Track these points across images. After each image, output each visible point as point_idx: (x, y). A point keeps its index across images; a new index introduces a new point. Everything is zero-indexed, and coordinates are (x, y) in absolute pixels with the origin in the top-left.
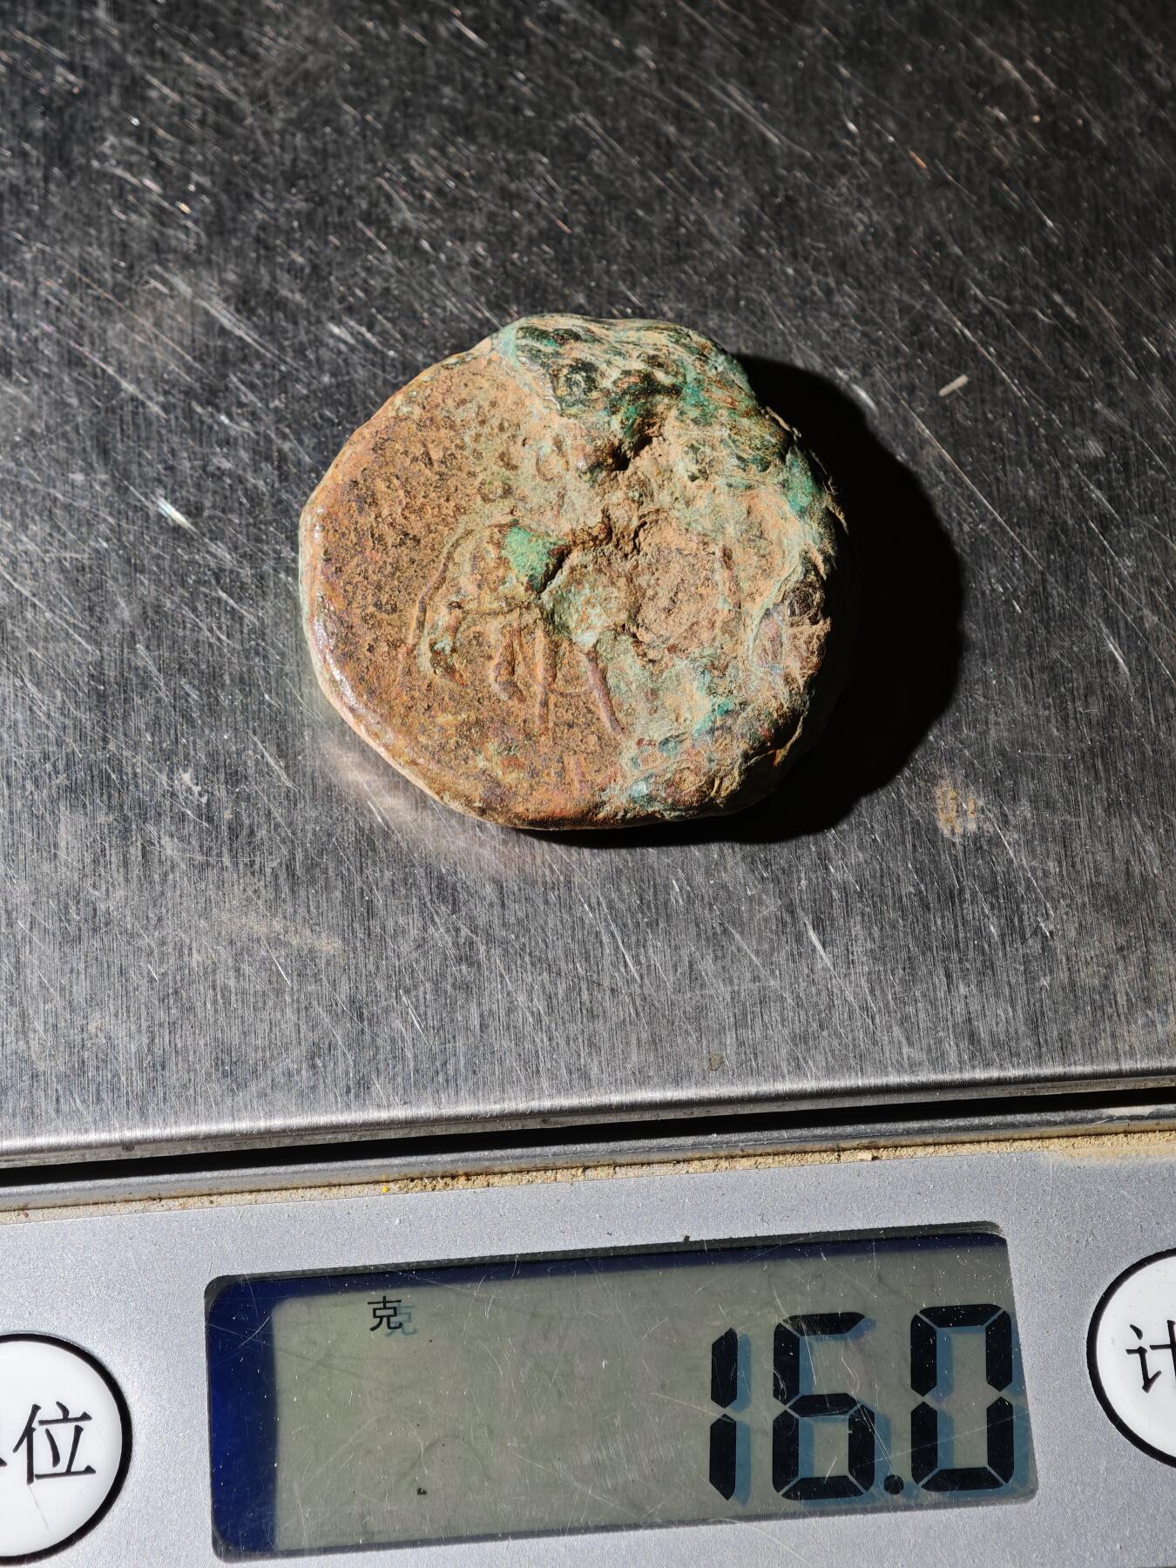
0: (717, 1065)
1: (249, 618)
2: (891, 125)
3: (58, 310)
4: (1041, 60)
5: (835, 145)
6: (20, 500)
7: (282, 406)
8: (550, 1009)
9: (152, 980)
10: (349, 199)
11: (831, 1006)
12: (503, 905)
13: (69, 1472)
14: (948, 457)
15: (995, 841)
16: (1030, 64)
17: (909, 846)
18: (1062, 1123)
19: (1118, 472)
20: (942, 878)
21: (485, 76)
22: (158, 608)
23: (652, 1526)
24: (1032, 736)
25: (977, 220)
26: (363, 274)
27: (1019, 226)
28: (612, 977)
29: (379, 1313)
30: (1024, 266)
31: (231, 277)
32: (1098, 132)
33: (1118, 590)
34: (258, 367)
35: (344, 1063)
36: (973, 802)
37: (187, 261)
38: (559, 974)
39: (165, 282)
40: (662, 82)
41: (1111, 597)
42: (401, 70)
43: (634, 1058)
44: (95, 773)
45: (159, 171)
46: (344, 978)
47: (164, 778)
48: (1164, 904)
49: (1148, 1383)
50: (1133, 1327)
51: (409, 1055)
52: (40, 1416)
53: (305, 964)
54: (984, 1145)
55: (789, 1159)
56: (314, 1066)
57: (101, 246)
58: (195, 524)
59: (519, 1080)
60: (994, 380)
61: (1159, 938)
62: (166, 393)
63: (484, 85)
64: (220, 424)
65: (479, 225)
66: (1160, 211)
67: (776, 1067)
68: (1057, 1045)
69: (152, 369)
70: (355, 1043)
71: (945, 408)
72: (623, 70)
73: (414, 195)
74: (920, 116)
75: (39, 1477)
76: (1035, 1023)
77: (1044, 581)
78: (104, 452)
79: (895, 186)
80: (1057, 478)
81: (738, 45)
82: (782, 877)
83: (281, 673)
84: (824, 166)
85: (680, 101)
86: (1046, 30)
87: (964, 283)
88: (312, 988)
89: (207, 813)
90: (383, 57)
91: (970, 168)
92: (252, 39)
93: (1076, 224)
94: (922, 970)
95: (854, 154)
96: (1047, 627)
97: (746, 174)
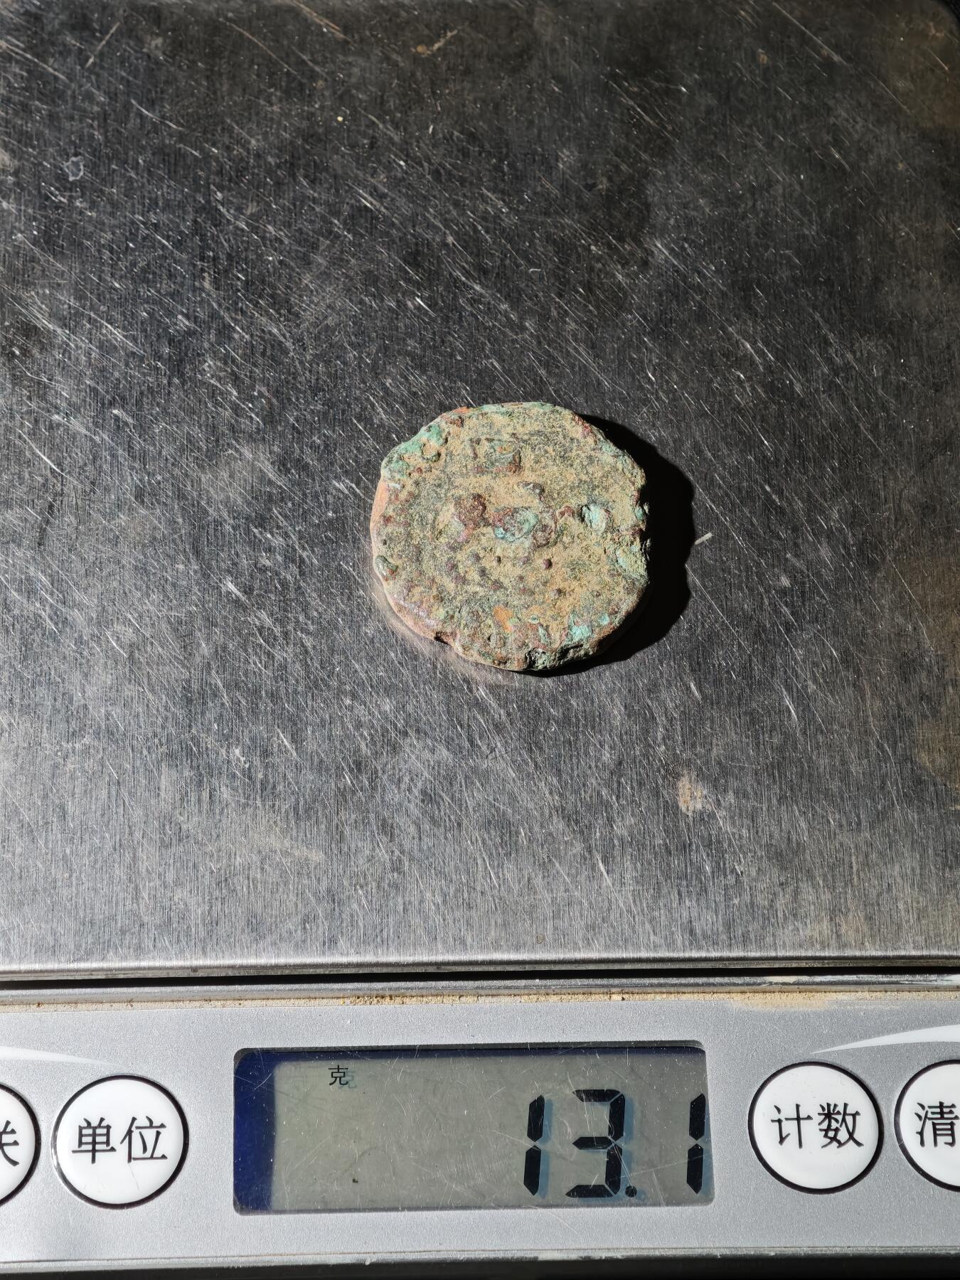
0: (540, 940)
1: (277, 657)
2: (675, 377)
3: (173, 464)
4: (767, 344)
5: (641, 388)
6: (146, 579)
7: (303, 530)
8: (445, 902)
9: (212, 872)
10: (349, 405)
11: (610, 909)
12: (420, 839)
13: (152, 1157)
14: (698, 582)
15: (712, 816)
16: (760, 345)
17: (661, 817)
18: (742, 985)
19: (798, 597)
20: (679, 836)
21: (434, 333)
22: (225, 648)
23: (488, 1207)
24: (738, 754)
25: (723, 439)
27: (749, 443)
28: (483, 885)
29: (335, 1075)
30: (750, 468)
31: (276, 449)
32: (798, 388)
33: (793, 668)
34: (290, 505)
35: (322, 928)
36: (701, 790)
37: (251, 438)
38: (451, 881)
39: (237, 450)
40: (539, 343)
41: (789, 673)
42: (384, 328)
43: (493, 933)
44: (184, 746)
45: (236, 380)
46: (325, 878)
47: (223, 751)
48: (808, 858)
49: (782, 1140)
50: (776, 1107)
51: (361, 925)
52: (136, 1124)
53: (302, 868)
54: (696, 995)
55: (581, 997)
56: (305, 928)
57: (200, 427)
58: (249, 599)
59: (425, 944)
60: (728, 536)
61: (805, 879)
62: (234, 518)
63: (433, 339)
64: (266, 539)
66: (832, 439)
67: (576, 944)
68: (741, 939)
69: (226, 502)
70: (330, 916)
71: (697, 551)
72: (517, 334)
73: (387, 405)
74: (693, 371)
75: (135, 1159)
76: (729, 926)
77: (750, 661)
78: (197, 552)
79: (676, 415)
80: (762, 599)
82: (585, 830)
83: (295, 692)
84: (633, 400)
85: (550, 355)
86: (771, 325)
87: (713, 476)
88: (306, 882)
89: (248, 774)
90: (373, 319)
91: (721, 407)
92: (296, 304)
93: (782, 444)
94: (664, 891)
95: (652, 394)
96: (751, 689)
97: (587, 402)
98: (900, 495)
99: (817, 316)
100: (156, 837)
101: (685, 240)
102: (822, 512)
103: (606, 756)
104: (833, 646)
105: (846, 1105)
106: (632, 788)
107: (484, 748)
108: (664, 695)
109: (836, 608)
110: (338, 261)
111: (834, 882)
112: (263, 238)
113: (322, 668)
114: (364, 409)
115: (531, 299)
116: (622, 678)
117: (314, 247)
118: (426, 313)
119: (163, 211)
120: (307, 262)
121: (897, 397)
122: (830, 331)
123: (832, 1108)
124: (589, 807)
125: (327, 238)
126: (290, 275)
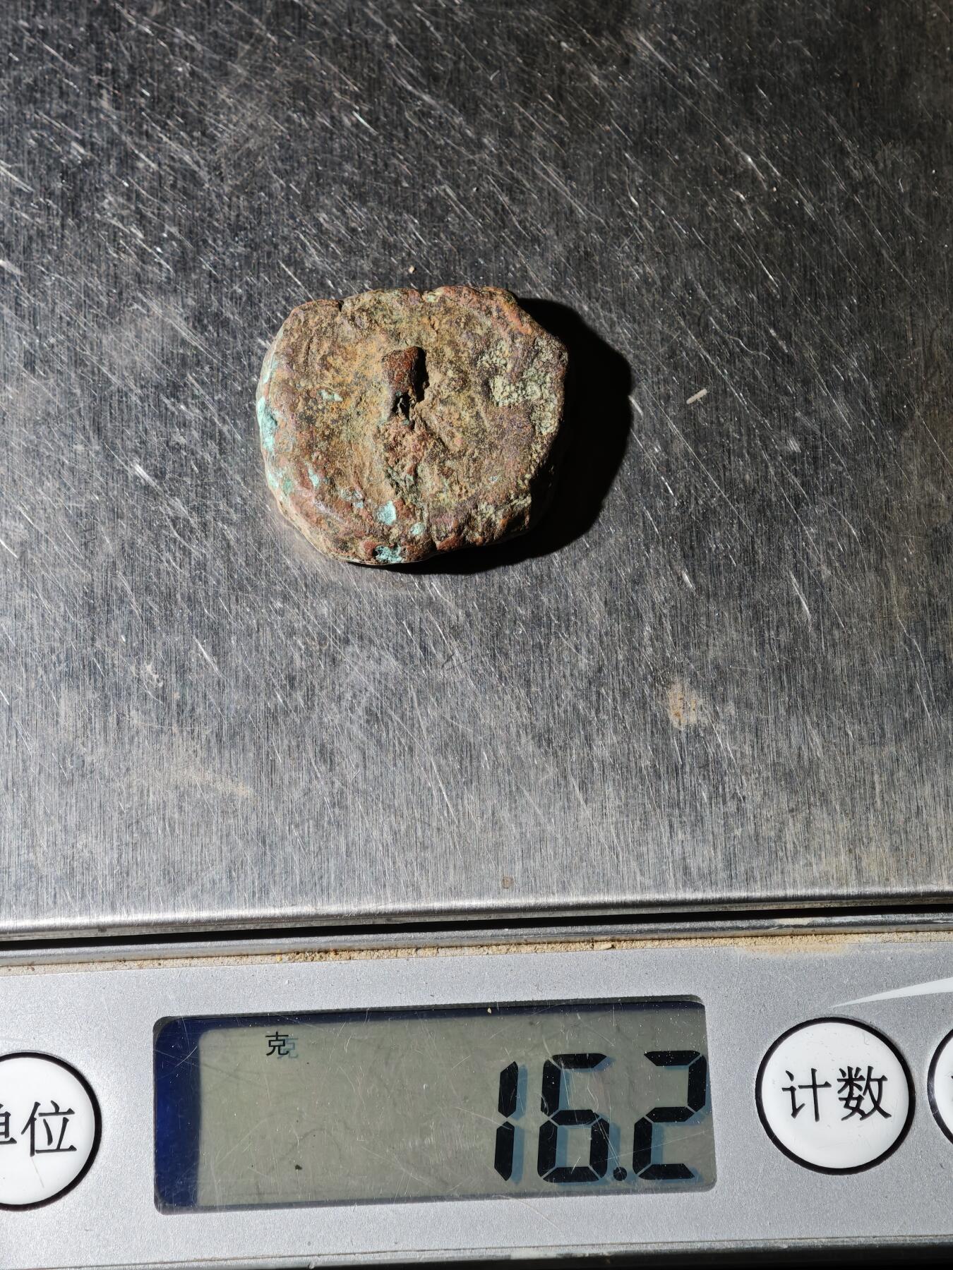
0: (508, 884)
1: (195, 553)
2: (662, 200)
3: (68, 324)
4: (771, 155)
5: (622, 215)
6: (38, 463)
7: (223, 399)
8: (395, 841)
9: (121, 813)
10: (276, 246)
11: (589, 846)
12: (365, 767)
13: (58, 1149)
14: (690, 449)
15: (709, 731)
16: (763, 158)
17: (649, 732)
18: (748, 928)
19: (809, 464)
20: (671, 756)
21: (375, 156)
22: (132, 545)
23: (452, 1198)
24: (739, 656)
25: (720, 273)
26: (284, 303)
27: (751, 279)
28: (439, 820)
29: (273, 1043)
30: (752, 308)
31: (190, 302)
32: (809, 209)
33: (804, 550)
34: (207, 369)
35: (251, 875)
36: (696, 700)
37: (160, 289)
38: (402, 817)
39: (144, 305)
40: (501, 164)
41: (799, 555)
42: (316, 151)
43: (451, 878)
44: (86, 663)
46: (254, 816)
47: (133, 669)
48: (823, 778)
49: (795, 1111)
50: (787, 1072)
51: (297, 871)
52: (39, 1110)
53: (227, 805)
54: (693, 941)
55: (558, 947)
56: (230, 877)
57: (100, 277)
58: (160, 484)
59: (371, 892)
60: (726, 393)
61: (818, 804)
62: (142, 387)
63: (374, 163)
64: (180, 411)
65: (366, 268)
66: (850, 270)
67: (548, 887)
68: (744, 877)
69: (132, 368)
70: (260, 860)
71: (690, 413)
72: (473, 153)
73: (321, 244)
74: (683, 193)
75: (39, 1152)
76: (729, 861)
77: (753, 542)
78: (98, 430)
79: (663, 247)
80: (767, 467)
81: (555, 137)
82: (560, 753)
83: (216, 594)
84: (613, 230)
85: (513, 178)
86: (776, 133)
87: (708, 320)
88: (231, 821)
89: (163, 695)
90: (301, 139)
91: (717, 234)
92: (211, 124)
93: (790, 279)
94: (653, 822)
95: (635, 221)
96: (754, 577)
97: (557, 234)
98: (931, 336)
99: (832, 120)
100: (55, 773)
101: (674, 31)
102: (838, 360)
103: (584, 662)
104: (851, 522)
105: (870, 1069)
106: (614, 699)
107: (440, 656)
108: (650, 586)
109: (854, 476)
110: (260, 71)
111: (853, 806)
112: (171, 45)
113: (247, 565)
114: (293, 250)
115: (490, 110)
116: (600, 567)
117: (231, 54)
118: (366, 131)
119: (52, 13)
120: (223, 73)
121: (928, 216)
122: (847, 138)
123: (854, 1072)
124: (564, 724)
125: (247, 42)
126: (203, 89)
